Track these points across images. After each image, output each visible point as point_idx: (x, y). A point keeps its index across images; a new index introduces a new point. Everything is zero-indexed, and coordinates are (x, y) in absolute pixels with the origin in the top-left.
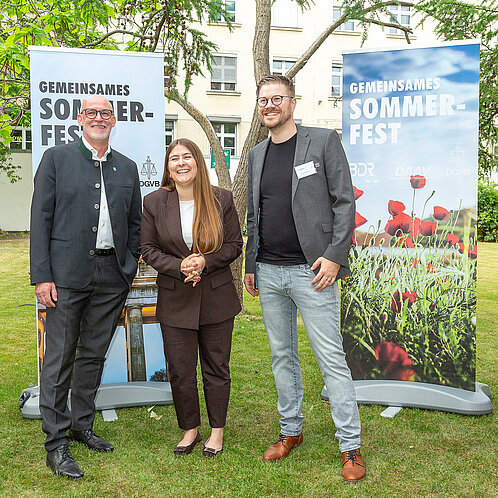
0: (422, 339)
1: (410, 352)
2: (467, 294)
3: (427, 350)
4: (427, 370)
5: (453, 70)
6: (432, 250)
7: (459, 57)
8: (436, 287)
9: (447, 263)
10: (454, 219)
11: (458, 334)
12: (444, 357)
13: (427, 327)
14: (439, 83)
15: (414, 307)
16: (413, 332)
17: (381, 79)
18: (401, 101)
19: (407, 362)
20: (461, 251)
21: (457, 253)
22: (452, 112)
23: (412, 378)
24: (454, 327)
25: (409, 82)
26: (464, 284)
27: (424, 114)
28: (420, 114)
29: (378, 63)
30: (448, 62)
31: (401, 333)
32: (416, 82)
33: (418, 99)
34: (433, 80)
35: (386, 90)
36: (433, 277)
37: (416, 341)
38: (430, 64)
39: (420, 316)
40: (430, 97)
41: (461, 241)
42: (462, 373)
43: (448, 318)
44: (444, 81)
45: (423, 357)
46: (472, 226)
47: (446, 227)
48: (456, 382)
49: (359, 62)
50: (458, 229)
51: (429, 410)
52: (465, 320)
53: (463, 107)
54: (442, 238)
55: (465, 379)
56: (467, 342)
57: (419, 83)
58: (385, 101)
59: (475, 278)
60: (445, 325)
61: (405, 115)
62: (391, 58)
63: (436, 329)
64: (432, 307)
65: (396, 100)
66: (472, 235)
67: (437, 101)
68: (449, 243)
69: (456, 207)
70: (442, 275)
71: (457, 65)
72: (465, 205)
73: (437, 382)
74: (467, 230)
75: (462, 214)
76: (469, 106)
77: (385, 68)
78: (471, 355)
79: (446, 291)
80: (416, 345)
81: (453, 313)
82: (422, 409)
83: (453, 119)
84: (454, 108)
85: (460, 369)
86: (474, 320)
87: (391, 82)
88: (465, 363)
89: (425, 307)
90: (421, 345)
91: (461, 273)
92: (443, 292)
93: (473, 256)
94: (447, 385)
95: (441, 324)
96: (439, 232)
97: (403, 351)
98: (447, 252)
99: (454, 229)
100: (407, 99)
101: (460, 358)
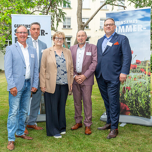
0: (133, 102)
1: (129, 106)
2: (147, 88)
3: (134, 105)
4: (134, 112)
5: (142, 17)
6: (136, 74)
7: (144, 13)
8: (137, 85)
9: (141, 78)
10: (143, 64)
11: (145, 100)
12: (140, 108)
13: (134, 98)
14: (137, 21)
15: (130, 91)
16: (130, 100)
17: (118, 21)
18: (125, 27)
19: (128, 109)
20: (145, 74)
21: (144, 74)
22: (142, 30)
23: (129, 114)
24: (143, 98)
25: (127, 21)
26: (146, 84)
27: (133, 31)
28: (131, 31)
29: (117, 16)
30: (140, 14)
31: (126, 100)
32: (130, 21)
33: (130, 26)
34: (135, 20)
35: (120, 24)
36: (136, 82)
37: (131, 102)
38: (134, 16)
39: (132, 95)
40: (134, 26)
41: (145, 71)
42: (146, 113)
43: (141, 95)
44: (139, 21)
45: (133, 108)
46: (149, 66)
47: (140, 66)
48: (144, 116)
49: (111, 16)
50: (144, 67)
51: (135, 124)
52: (147, 96)
53: (145, 28)
54: (139, 70)
55: (147, 115)
56: (147, 103)
57: (131, 22)
58: (120, 27)
59: (150, 82)
60: (140, 98)
61: (126, 31)
62: (122, 14)
63: (137, 98)
64: (136, 92)
65: (123, 27)
66: (149, 69)
67: (137, 27)
68: (141, 71)
69: (143, 60)
70: (139, 82)
71: (143, 15)
72: (146, 59)
73: (138, 116)
74: (147, 67)
75: (145, 62)
76: (147, 28)
77: (120, 17)
78: (149, 107)
79: (140, 87)
80: (131, 104)
81: (143, 94)
82: (133, 124)
83: (142, 32)
84: (142, 29)
85: (145, 112)
86: (150, 96)
87: (121, 21)
88: (147, 109)
89: (134, 92)
90: (132, 104)
91: (145, 81)
92: (139, 87)
93: (149, 75)
94: (141, 116)
95: (139, 97)
96: (138, 68)
97: (126, 106)
98: (141, 74)
99: (143, 67)
100: (127, 26)
101: (145, 108)
